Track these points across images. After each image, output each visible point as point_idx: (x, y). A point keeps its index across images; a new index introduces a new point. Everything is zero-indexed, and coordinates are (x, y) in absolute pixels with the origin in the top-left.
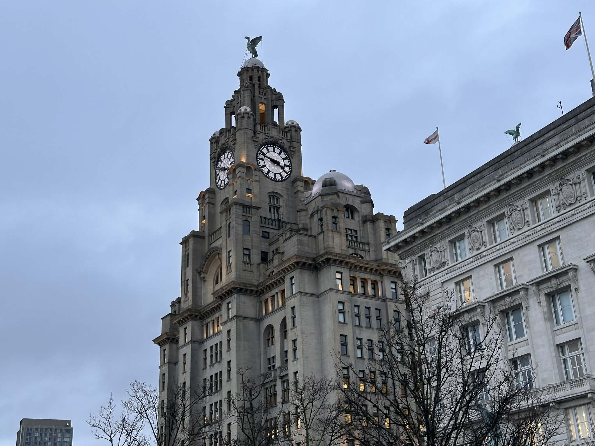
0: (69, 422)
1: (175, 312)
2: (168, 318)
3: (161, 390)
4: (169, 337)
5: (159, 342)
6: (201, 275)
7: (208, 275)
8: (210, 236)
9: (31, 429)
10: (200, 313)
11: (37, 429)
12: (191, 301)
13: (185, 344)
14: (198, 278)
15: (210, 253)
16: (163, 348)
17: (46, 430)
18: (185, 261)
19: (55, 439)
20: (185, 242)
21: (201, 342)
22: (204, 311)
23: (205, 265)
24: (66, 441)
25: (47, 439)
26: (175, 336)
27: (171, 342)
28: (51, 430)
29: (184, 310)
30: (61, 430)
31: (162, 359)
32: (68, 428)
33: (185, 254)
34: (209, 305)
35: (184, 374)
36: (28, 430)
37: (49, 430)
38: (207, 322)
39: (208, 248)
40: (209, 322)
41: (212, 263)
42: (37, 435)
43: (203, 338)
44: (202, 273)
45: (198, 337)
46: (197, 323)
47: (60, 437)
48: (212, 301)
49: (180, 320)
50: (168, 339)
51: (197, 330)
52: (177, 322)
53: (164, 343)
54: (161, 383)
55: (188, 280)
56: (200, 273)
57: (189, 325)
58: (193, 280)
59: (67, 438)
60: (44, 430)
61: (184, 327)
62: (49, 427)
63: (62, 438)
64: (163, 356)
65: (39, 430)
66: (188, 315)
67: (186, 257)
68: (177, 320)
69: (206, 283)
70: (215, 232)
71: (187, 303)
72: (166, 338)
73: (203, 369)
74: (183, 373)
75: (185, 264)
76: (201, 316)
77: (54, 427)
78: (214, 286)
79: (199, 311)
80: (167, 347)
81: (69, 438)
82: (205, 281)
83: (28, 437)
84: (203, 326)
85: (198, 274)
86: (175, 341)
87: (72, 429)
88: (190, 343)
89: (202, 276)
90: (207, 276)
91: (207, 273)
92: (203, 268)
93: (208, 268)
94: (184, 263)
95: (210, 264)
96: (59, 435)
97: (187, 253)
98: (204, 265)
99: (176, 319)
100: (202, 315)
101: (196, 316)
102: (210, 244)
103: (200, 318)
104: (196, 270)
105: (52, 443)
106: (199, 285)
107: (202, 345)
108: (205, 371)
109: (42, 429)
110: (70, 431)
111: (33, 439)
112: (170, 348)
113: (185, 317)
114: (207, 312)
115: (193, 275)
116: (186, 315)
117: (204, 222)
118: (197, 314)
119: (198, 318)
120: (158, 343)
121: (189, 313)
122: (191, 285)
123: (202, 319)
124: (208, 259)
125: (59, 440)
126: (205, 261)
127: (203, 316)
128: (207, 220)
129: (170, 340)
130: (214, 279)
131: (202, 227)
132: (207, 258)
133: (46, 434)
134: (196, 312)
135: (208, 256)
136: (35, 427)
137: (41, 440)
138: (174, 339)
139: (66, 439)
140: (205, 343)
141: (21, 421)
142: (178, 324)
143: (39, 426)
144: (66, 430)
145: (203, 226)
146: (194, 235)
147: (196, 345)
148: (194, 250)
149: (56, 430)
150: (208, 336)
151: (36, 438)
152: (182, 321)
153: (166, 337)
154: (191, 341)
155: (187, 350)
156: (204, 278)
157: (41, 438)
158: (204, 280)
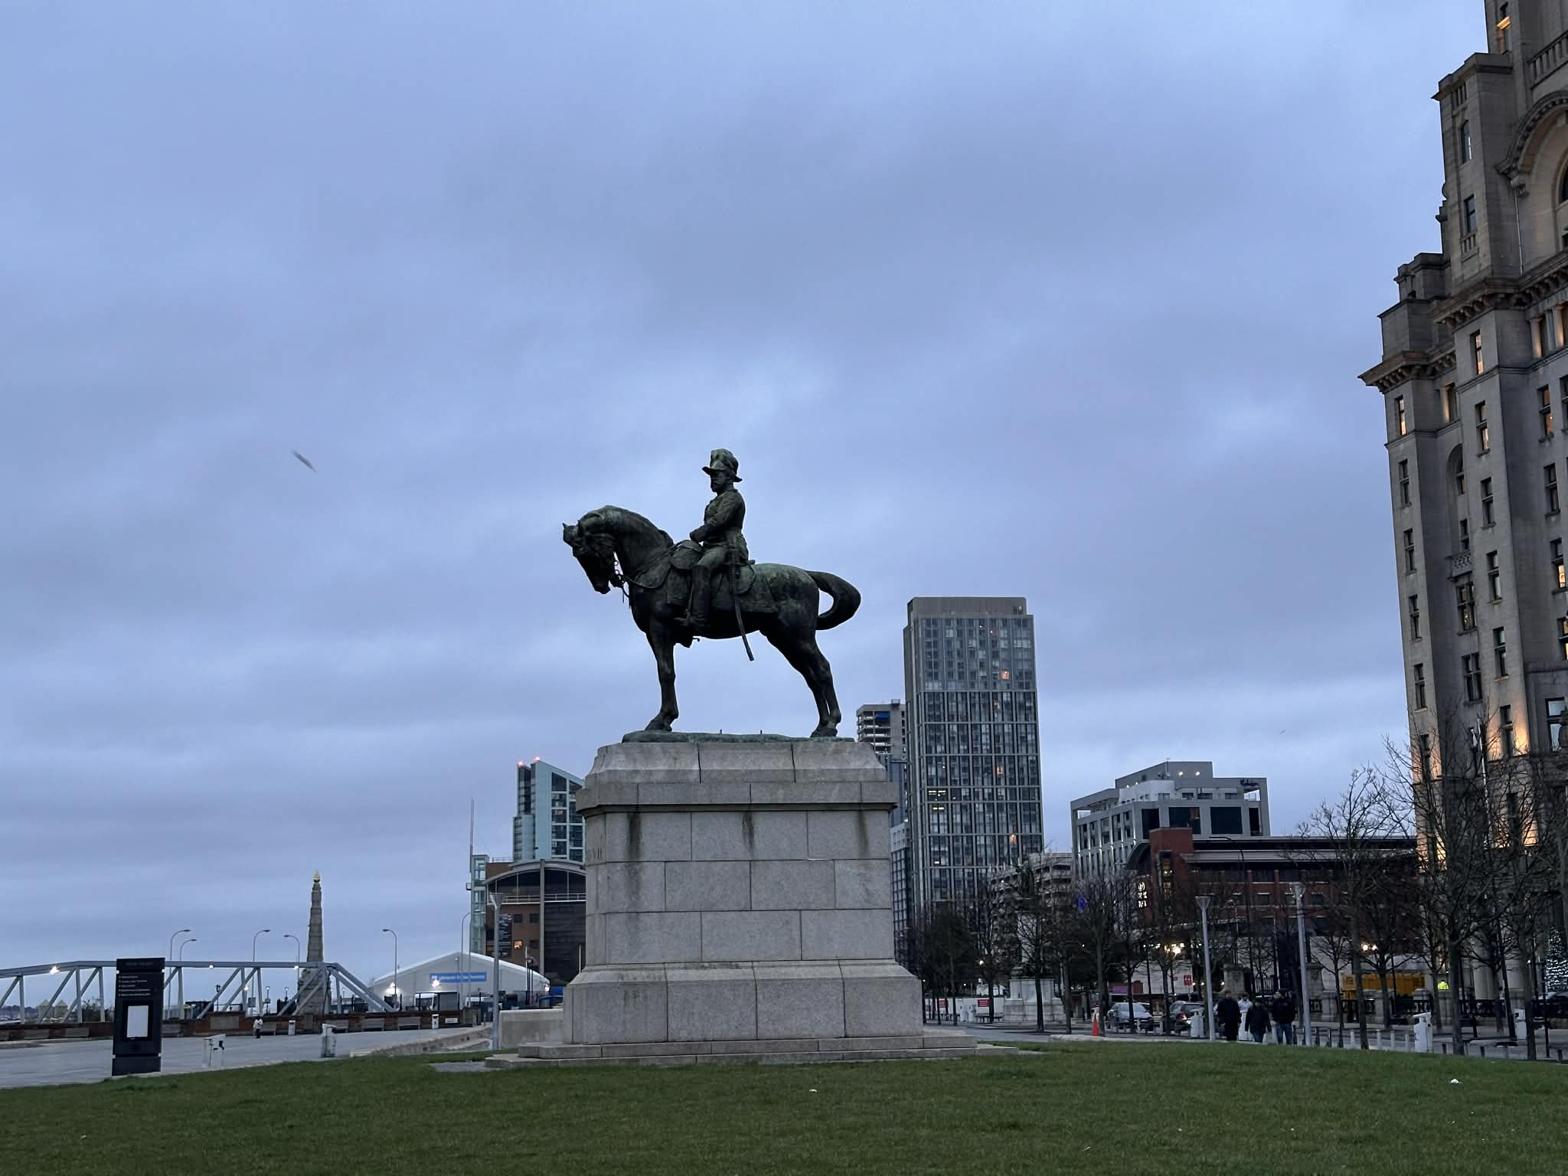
0: (1022, 601)
1: (1413, 294)
2: (1404, 312)
3: (1399, 505)
4: (1411, 363)
5: (1381, 379)
6: (1510, 179)
7: (1533, 177)
8: (1529, 62)
9: (935, 622)
10: (1518, 287)
11: (948, 621)
12: (1489, 256)
13: (1478, 379)
14: (1502, 188)
15: (1541, 113)
16: (1394, 394)
17: (971, 621)
18: (1455, 144)
19: (994, 643)
20: (1451, 90)
21: (1528, 368)
22: (1531, 280)
23: (1524, 151)
24: (1019, 646)
25: (974, 644)
26: (1428, 359)
27: (1418, 376)
28: (982, 622)
29: (1467, 285)
30: (1005, 621)
31: (1394, 423)
32: (1022, 617)
33: (1454, 127)
34: (1547, 262)
35: (1483, 457)
36: (929, 625)
37: (976, 623)
38: (1541, 311)
39: (1527, 100)
40: (1550, 311)
41: (1546, 141)
42: (951, 636)
43: (1532, 357)
44: (1514, 173)
45: (1518, 355)
46: (1509, 316)
47: (1004, 639)
48: (1552, 252)
49: (1458, 313)
50: (1408, 368)
51: (1513, 334)
52: (1446, 319)
53: (1397, 381)
54: (1398, 486)
55: (1472, 197)
56: (1506, 175)
57: (1489, 325)
58: (1488, 196)
59: (1021, 639)
60: (966, 623)
61: (1471, 329)
62: (975, 615)
63: (1009, 639)
64: (1395, 414)
65: (954, 623)
66: (1483, 296)
67: (1458, 133)
68: (1448, 314)
69: (1530, 199)
70: (1546, 50)
71: (1474, 262)
72: (1402, 367)
73: (1541, 441)
74: (1480, 456)
75: (1456, 154)
76: (1521, 296)
77: (987, 615)
78: (1554, 206)
79: (1516, 283)
80: (1406, 389)
81: (1027, 639)
82: (1524, 196)
83: (931, 640)
84: (1529, 323)
85: (1501, 181)
86: (1429, 371)
87: (1031, 618)
88: (1495, 372)
89: (1514, 182)
90: (1530, 182)
91: (1529, 173)
92: (1517, 159)
93: (1531, 155)
94: (1451, 151)
95: (1539, 146)
96: (1003, 633)
97: (1459, 122)
98: (1520, 149)
99: (1444, 311)
100: (1524, 293)
101: (1508, 296)
102: (1529, 86)
103: (1520, 302)
104: (1496, 167)
105: (987, 653)
106: (1507, 210)
107: (1531, 375)
108: (1547, 444)
109: (959, 621)
110: (1026, 623)
111: (942, 646)
112: (1417, 392)
113: (1475, 302)
114: (1540, 283)
115: (1488, 184)
116: (1477, 296)
117: (1504, 23)
118: (1510, 291)
119: (1513, 301)
120: (1377, 383)
121: (1486, 291)
122: (1484, 211)
123: (1523, 304)
124: (1533, 132)
125: (1002, 644)
126: (1525, 138)
127: (1529, 295)
128: (1516, 17)
129: (1414, 371)
130: (1554, 186)
131: (1499, 40)
132: (1529, 129)
133: (971, 632)
134: (1505, 286)
135: (1534, 120)
136: (944, 616)
137: (962, 647)
138: (1424, 367)
139: (1019, 642)
140: (1541, 370)
141: (910, 604)
142: (1449, 325)
143: (953, 613)
144: (1018, 622)
145: (1501, 35)
146: (1477, 65)
147: (1515, 378)
148: (1485, 110)
149: (993, 621)
150: (1550, 348)
151: (949, 642)
152: (1463, 317)
153: (1404, 363)
154: (1498, 367)
155: (1490, 393)
156: (1522, 186)
157: (961, 642)
158: (1521, 193)
